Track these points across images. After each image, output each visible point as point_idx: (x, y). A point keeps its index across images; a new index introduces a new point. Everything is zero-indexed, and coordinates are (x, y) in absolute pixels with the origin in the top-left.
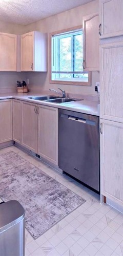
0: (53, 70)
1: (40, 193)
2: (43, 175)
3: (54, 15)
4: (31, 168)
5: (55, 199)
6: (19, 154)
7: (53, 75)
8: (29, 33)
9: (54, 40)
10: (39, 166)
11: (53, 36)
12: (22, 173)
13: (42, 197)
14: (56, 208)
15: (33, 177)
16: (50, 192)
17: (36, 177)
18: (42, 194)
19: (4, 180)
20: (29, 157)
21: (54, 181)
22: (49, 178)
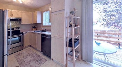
0: (43, 23)
1: (33, 61)
2: (37, 55)
3: (44, 6)
4: (33, 53)
5: (38, 62)
6: (31, 49)
7: (43, 24)
8: (36, 12)
9: (44, 13)
10: (36, 52)
11: (43, 12)
12: (30, 55)
13: (34, 62)
14: (37, 65)
15: (33, 56)
16: (37, 60)
17: (34, 56)
18: (34, 61)
19: (23, 58)
20: (34, 49)
21: (39, 56)
22: (38, 55)
